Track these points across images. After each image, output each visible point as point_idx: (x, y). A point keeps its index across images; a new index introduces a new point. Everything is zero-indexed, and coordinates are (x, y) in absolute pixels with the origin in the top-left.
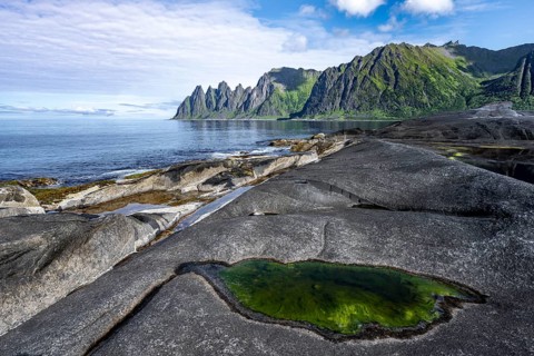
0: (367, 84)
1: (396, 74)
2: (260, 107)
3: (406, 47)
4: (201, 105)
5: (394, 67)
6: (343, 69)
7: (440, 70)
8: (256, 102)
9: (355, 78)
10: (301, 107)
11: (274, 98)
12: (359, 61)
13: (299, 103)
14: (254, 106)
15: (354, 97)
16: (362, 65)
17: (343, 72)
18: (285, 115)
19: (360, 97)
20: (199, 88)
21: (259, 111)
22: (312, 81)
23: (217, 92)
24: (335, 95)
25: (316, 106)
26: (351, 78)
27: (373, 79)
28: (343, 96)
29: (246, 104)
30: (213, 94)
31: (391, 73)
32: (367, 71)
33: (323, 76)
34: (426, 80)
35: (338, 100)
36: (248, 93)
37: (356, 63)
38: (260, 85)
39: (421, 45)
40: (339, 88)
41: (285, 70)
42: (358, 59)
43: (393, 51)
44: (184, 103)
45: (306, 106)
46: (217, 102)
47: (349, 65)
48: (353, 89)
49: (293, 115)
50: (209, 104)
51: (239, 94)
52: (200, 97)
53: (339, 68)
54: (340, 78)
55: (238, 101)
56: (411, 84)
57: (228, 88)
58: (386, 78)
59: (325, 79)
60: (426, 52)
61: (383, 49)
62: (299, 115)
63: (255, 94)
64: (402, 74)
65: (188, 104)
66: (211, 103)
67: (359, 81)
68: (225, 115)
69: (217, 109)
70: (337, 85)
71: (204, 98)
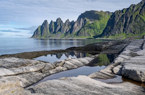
0: (139, 19)
2: (79, 31)
4: (47, 31)
6: (124, 11)
8: (77, 28)
9: (132, 16)
10: (102, 31)
12: (134, 7)
13: (100, 29)
14: (75, 31)
15: (131, 26)
17: (124, 12)
18: (92, 35)
19: (134, 26)
20: (46, 21)
21: (78, 34)
22: (107, 18)
23: (55, 23)
24: (120, 25)
25: (110, 31)
26: (129, 16)
27: (142, 17)
28: (125, 26)
29: (71, 31)
30: (53, 24)
32: (138, 12)
33: (113, 15)
35: (122, 28)
36: (72, 24)
37: (132, 8)
40: (122, 21)
42: (134, 6)
44: (37, 30)
45: (104, 31)
47: (128, 9)
48: (130, 22)
50: (51, 30)
52: (46, 26)
53: (122, 11)
54: (123, 16)
55: (67, 28)
57: (62, 21)
59: (115, 16)
62: (100, 36)
63: (76, 25)
65: (39, 30)
66: (52, 29)
67: (134, 18)
68: (59, 36)
69: (55, 32)
70: (121, 19)
71: (48, 27)
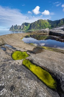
3: (42, 20)
4: (13, 28)
6: (34, 23)
7: (46, 24)
8: (22, 28)
11: (24, 27)
13: (28, 28)
14: (21, 29)
15: (35, 27)
18: (26, 30)
20: (13, 25)
21: (22, 29)
22: (29, 25)
23: (16, 26)
25: (30, 29)
27: (38, 25)
31: (40, 24)
33: (31, 24)
34: (44, 25)
35: (33, 28)
36: (20, 26)
38: (22, 25)
41: (25, 23)
42: (36, 22)
44: (11, 28)
49: (27, 30)
50: (15, 28)
51: (19, 27)
55: (19, 28)
56: (42, 26)
60: (44, 21)
61: (39, 20)
62: (28, 30)
67: (36, 25)
68: (17, 30)
70: (33, 26)
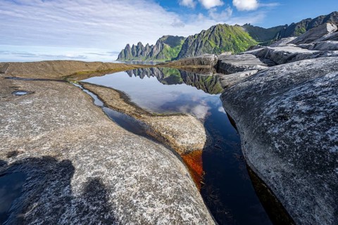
0: (207, 44)
1: (221, 39)
2: (157, 55)
3: (226, 26)
4: (130, 54)
5: (220, 36)
6: (196, 36)
7: (241, 38)
8: (156, 52)
9: (202, 41)
10: (177, 55)
11: (164, 51)
13: (176, 53)
14: (155, 54)
15: (201, 50)
16: (205, 34)
17: (196, 38)
18: (169, 59)
19: (203, 50)
20: (128, 45)
21: (157, 57)
22: (182, 42)
23: (137, 47)
24: (192, 49)
25: (184, 55)
26: (200, 41)
27: (210, 42)
28: (196, 50)
29: (151, 54)
30: (135, 48)
31: (218, 39)
32: (207, 38)
33: (187, 40)
34: (234, 43)
35: (194, 52)
36: (152, 48)
37: (202, 33)
38: (157, 44)
39: (233, 25)
40: (194, 46)
42: (204, 32)
43: (220, 28)
44: (121, 53)
45: (179, 55)
46: (137, 53)
47: (199, 34)
48: (201, 46)
49: (172, 59)
50: (133, 53)
51: (148, 47)
52: (129, 50)
53: (194, 36)
54: (195, 41)
55: (147, 52)
56: (227, 45)
57: (142, 45)
58: (216, 41)
60: (235, 29)
61: (215, 27)
62: (176, 59)
63: (155, 49)
64: (223, 39)
65: (123, 53)
67: (204, 43)
68: (141, 59)
69: (137, 56)
70: (193, 44)
71: (131, 51)
